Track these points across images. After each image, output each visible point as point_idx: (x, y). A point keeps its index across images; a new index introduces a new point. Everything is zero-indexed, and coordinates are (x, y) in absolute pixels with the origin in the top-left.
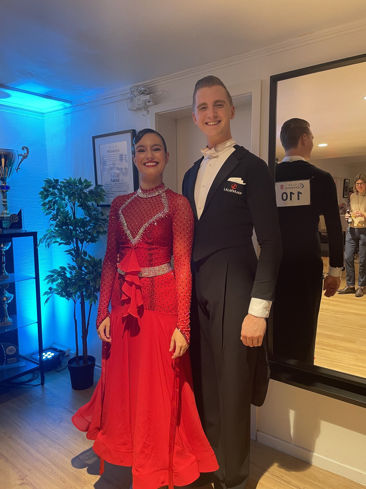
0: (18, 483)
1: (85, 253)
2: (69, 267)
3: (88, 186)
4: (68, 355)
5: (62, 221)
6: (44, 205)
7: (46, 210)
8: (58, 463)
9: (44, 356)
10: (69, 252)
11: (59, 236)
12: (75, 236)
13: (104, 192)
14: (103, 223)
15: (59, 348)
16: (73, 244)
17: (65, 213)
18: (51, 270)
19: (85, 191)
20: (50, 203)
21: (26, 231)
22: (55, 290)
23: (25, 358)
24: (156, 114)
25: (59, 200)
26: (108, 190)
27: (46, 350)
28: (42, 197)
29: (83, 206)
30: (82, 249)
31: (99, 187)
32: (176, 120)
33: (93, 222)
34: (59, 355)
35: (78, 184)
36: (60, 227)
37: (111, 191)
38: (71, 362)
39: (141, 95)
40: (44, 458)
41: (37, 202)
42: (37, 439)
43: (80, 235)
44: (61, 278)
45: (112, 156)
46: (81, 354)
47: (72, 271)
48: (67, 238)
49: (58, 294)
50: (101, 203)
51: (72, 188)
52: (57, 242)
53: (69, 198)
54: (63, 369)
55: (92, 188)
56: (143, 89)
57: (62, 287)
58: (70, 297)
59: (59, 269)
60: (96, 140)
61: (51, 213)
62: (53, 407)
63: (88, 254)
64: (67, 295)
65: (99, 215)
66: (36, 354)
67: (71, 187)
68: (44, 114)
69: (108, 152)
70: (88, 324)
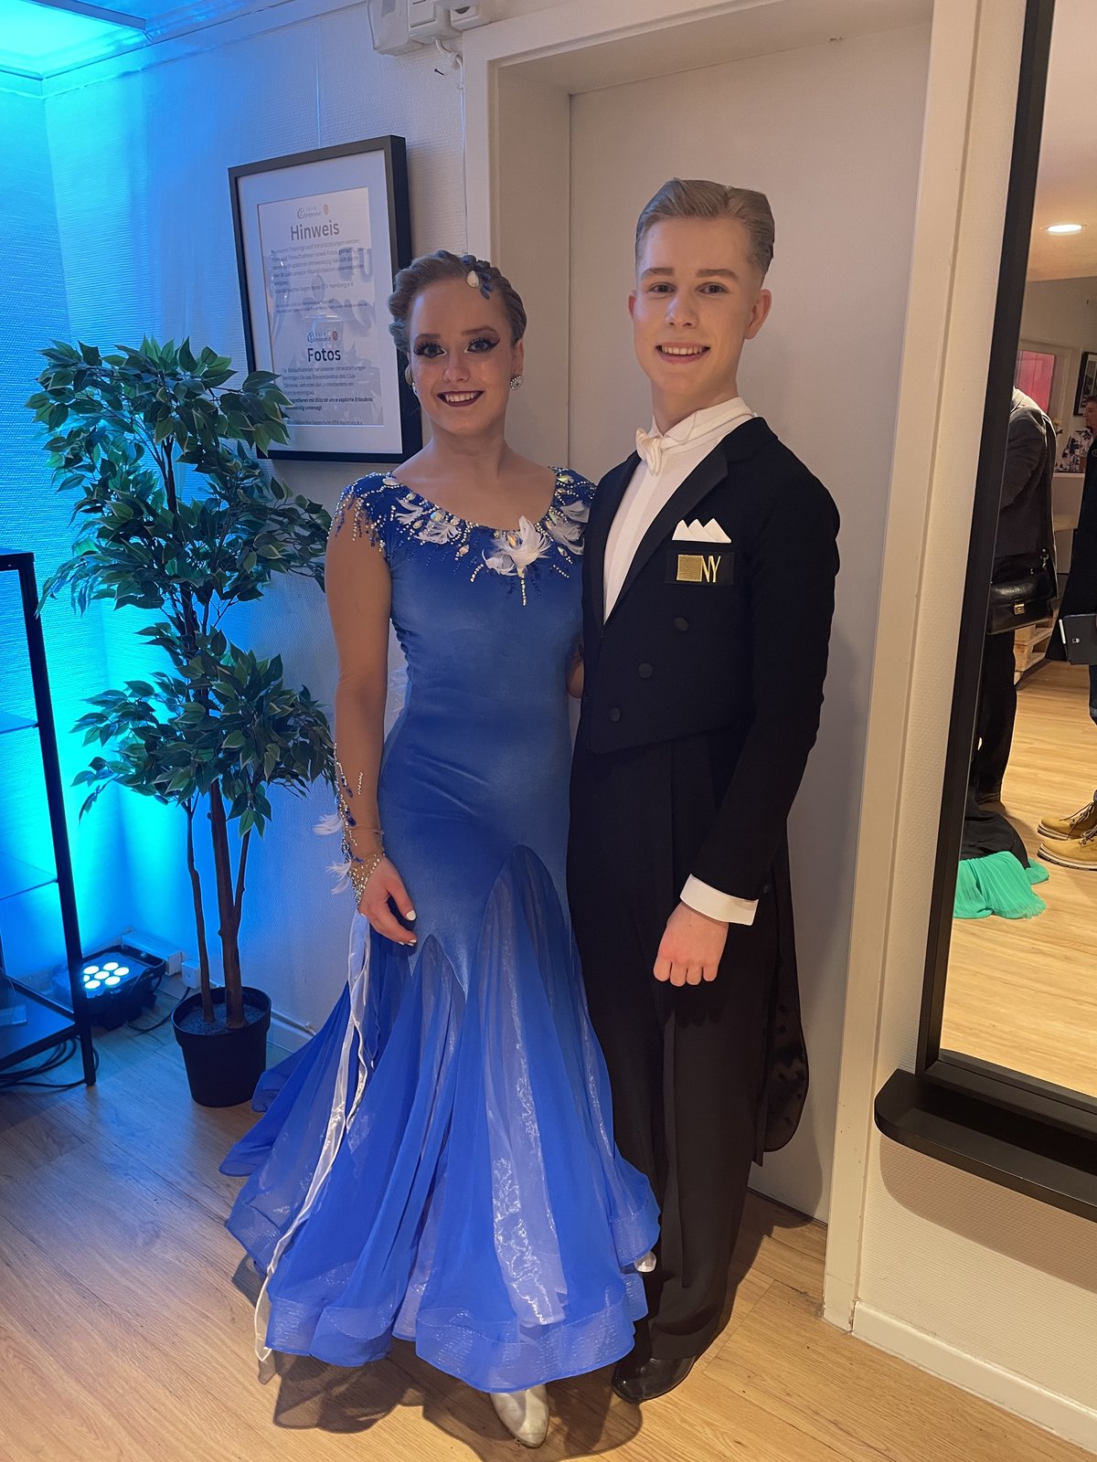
1: (218, 640)
2: (162, 685)
3: (218, 376)
4: (179, 974)
5: (123, 518)
6: (55, 445)
8: (141, 1419)
9: (90, 978)
10: (158, 635)
13: (284, 401)
14: (280, 523)
15: (147, 949)
16: (174, 604)
17: (136, 482)
18: (99, 689)
19: (206, 396)
20: (75, 441)
22: (115, 766)
24: (492, 64)
25: (111, 427)
26: (298, 394)
28: (40, 416)
29: (204, 458)
30: (205, 624)
31: (264, 382)
32: (571, 96)
33: (243, 518)
34: (145, 974)
35: (177, 369)
36: (117, 539)
37: (311, 396)
38: (185, 1008)
40: (90, 1398)
42: (65, 1313)
43: (197, 567)
44: (135, 724)
45: (311, 251)
46: (217, 981)
47: (176, 700)
49: (125, 781)
52: (110, 594)
53: (149, 423)
55: (235, 383)
58: (171, 797)
59: (127, 689)
60: (244, 183)
61: (79, 482)
62: (127, 1175)
63: (231, 644)
65: (265, 494)
67: (149, 379)
68: (41, 79)
69: (293, 233)
70: (241, 889)
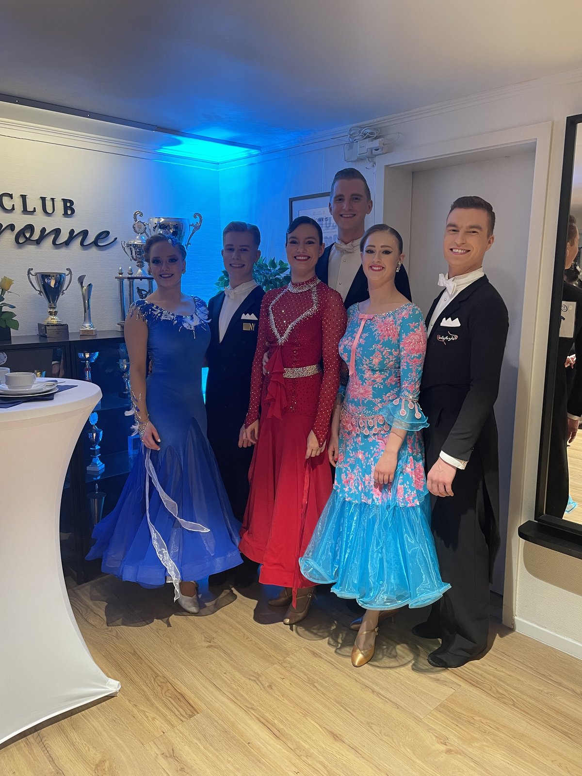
3: (283, 270)
24: (386, 166)
32: (413, 172)
35: (269, 268)
39: (366, 140)
60: (294, 203)
68: (219, 164)
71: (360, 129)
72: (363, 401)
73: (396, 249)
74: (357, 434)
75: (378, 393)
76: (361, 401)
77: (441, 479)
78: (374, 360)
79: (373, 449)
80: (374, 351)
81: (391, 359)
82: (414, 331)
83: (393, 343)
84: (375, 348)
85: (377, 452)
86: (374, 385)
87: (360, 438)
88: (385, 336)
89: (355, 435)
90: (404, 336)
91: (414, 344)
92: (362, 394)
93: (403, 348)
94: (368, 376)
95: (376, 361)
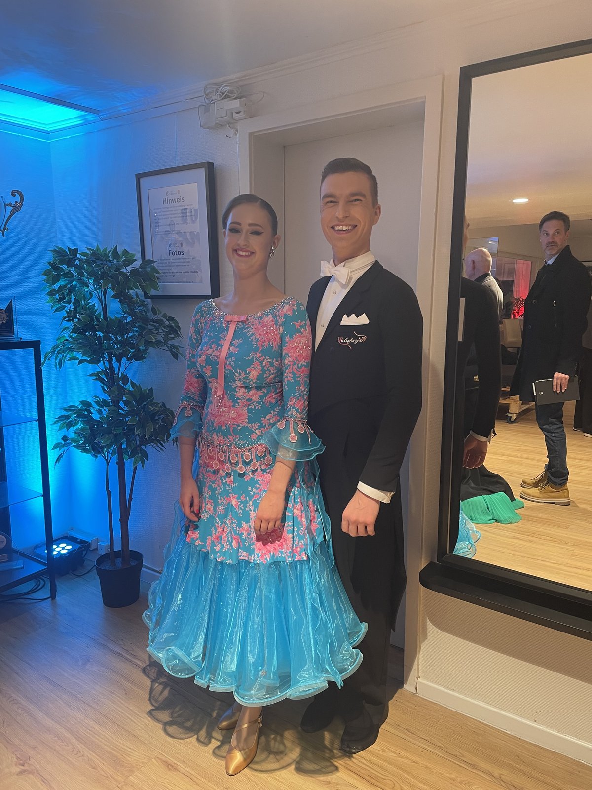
0: (15, 771)
1: (125, 379)
2: (97, 403)
3: (129, 261)
4: (96, 549)
5: (85, 322)
6: (52, 293)
7: (55, 302)
8: (83, 734)
9: (54, 550)
10: (97, 376)
11: (79, 348)
12: (107, 349)
13: (158, 272)
14: (155, 326)
15: (80, 537)
16: (104, 363)
17: (90, 308)
18: (65, 406)
19: (124, 270)
20: (62, 291)
21: (21, 338)
22: (73, 440)
23: (22, 554)
24: (250, 134)
25: (78, 285)
26: (165, 269)
27: (58, 541)
28: (48, 279)
29: (121, 296)
30: (119, 372)
31: (149, 264)
32: (284, 147)
33: (137, 325)
34: (80, 548)
35: (110, 258)
36: (81, 333)
37: (170, 271)
38: (102, 560)
39: (224, 100)
40: (59, 726)
41: (39, 289)
42: (45, 692)
43: (116, 347)
44: (84, 421)
45: (171, 209)
46: (118, 547)
47: (102, 409)
48: (95, 352)
49: (78, 447)
50: (153, 292)
51: (101, 265)
52: (76, 359)
53: (96, 283)
54: (87, 571)
55: (137, 265)
56: (228, 89)
57: (85, 437)
58: (99, 453)
59: (79, 405)
60: (142, 180)
61: (63, 309)
62: (73, 636)
63: (131, 381)
64: (94, 449)
65: (148, 313)
66: (41, 546)
67: (99, 262)
68: (49, 134)
69: (164, 201)
70: (131, 498)
71: (218, 87)
72: (235, 429)
73: (268, 230)
74: (227, 473)
75: (255, 416)
76: (232, 429)
77: (361, 520)
78: (252, 373)
79: (252, 490)
80: (251, 361)
81: (272, 372)
82: (300, 332)
83: (275, 351)
84: (253, 357)
85: (258, 493)
86: (249, 405)
87: (232, 477)
88: (264, 342)
89: (224, 474)
90: (287, 339)
91: (301, 349)
92: (234, 419)
93: (287, 354)
94: (241, 394)
95: (253, 374)
